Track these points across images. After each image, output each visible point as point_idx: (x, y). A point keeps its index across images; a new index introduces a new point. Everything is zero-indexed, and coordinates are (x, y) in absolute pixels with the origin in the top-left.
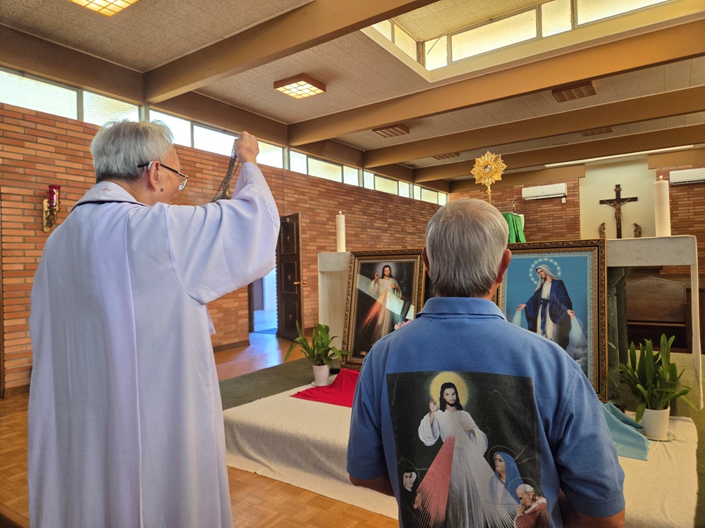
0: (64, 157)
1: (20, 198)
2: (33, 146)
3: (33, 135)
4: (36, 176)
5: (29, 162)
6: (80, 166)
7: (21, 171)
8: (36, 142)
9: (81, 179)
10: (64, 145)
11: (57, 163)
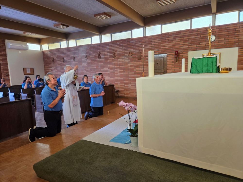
0: (183, 42)
1: (171, 55)
2: (175, 41)
3: (175, 38)
4: (175, 49)
5: (174, 45)
6: (187, 43)
7: (172, 48)
8: (176, 40)
9: (187, 47)
10: (183, 38)
11: (181, 44)
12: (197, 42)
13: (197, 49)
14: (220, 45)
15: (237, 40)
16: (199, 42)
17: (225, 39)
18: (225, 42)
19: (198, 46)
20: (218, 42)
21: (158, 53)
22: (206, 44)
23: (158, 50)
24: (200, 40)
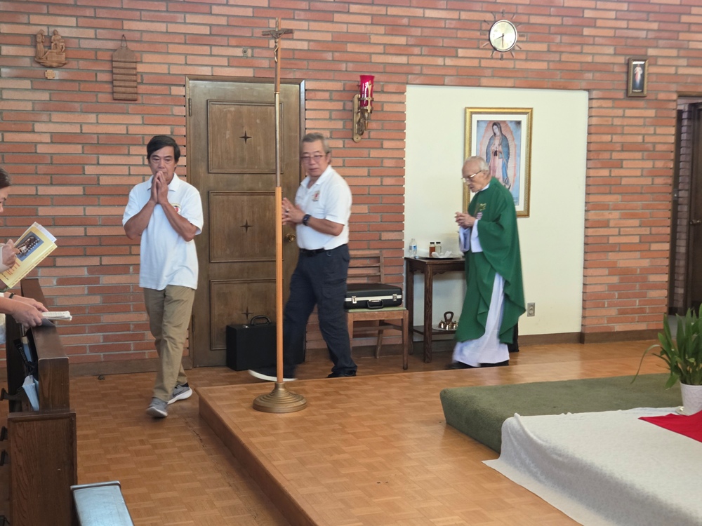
0: (382, 30)
2: (344, 17)
3: (346, 3)
4: (347, 62)
5: (339, 42)
6: (402, 40)
7: (329, 56)
8: (348, 12)
9: (403, 60)
10: (382, 10)
11: (374, 39)
12: (447, 42)
13: (447, 80)
14: (532, 70)
15: (589, 59)
16: (453, 43)
17: (549, 46)
18: (549, 61)
19: (449, 62)
20: (523, 56)
21: (249, 73)
22: (480, 58)
23: (249, 52)
24: (460, 34)
